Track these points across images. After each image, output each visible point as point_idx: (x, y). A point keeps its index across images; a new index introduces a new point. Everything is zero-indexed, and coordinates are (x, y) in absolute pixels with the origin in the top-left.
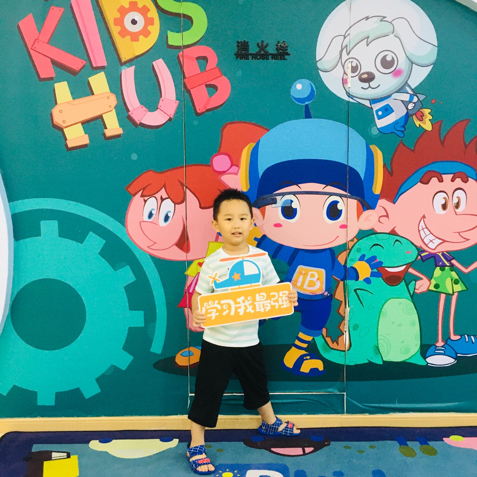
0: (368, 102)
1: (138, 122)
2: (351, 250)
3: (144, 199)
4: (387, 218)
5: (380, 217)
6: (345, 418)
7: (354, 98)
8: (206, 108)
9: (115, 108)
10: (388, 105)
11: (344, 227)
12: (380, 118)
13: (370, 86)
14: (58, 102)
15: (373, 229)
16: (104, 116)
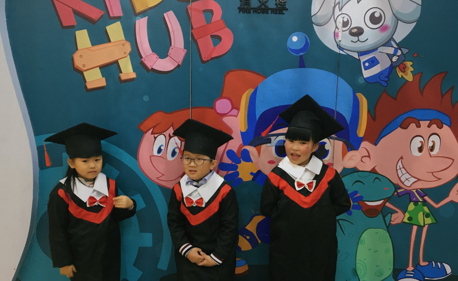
0: (357, 54)
1: (150, 68)
3: (154, 136)
4: (369, 158)
5: (362, 157)
7: (344, 51)
8: (210, 56)
9: (130, 54)
10: (374, 56)
11: (330, 165)
13: (358, 40)
14: (79, 48)
16: (119, 61)
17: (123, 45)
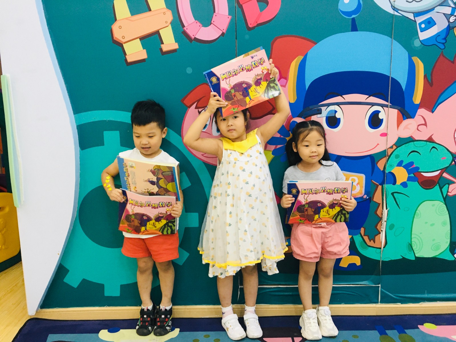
0: (412, 15)
1: (193, 37)
2: (390, 157)
3: (198, 110)
4: (425, 126)
5: (419, 126)
6: (379, 308)
7: (399, 11)
8: (257, 22)
9: (171, 23)
10: (431, 17)
11: (384, 135)
12: (422, 30)
14: (118, 19)
15: (411, 136)
16: (160, 31)
17: (164, 14)
